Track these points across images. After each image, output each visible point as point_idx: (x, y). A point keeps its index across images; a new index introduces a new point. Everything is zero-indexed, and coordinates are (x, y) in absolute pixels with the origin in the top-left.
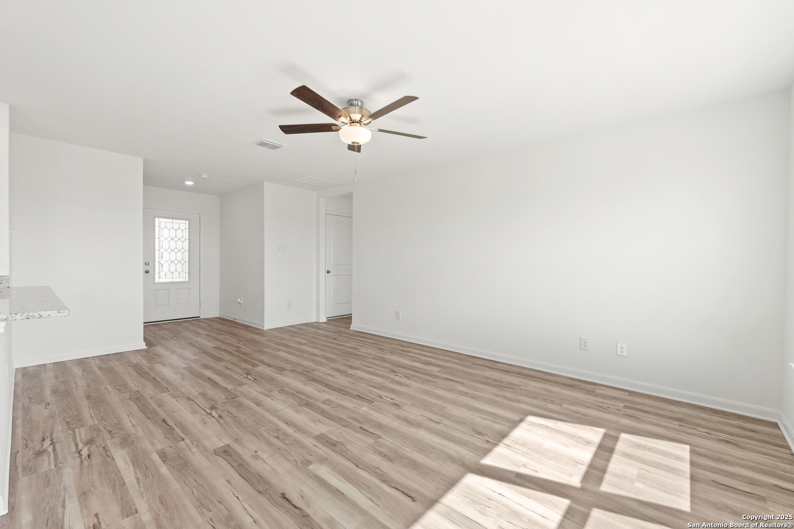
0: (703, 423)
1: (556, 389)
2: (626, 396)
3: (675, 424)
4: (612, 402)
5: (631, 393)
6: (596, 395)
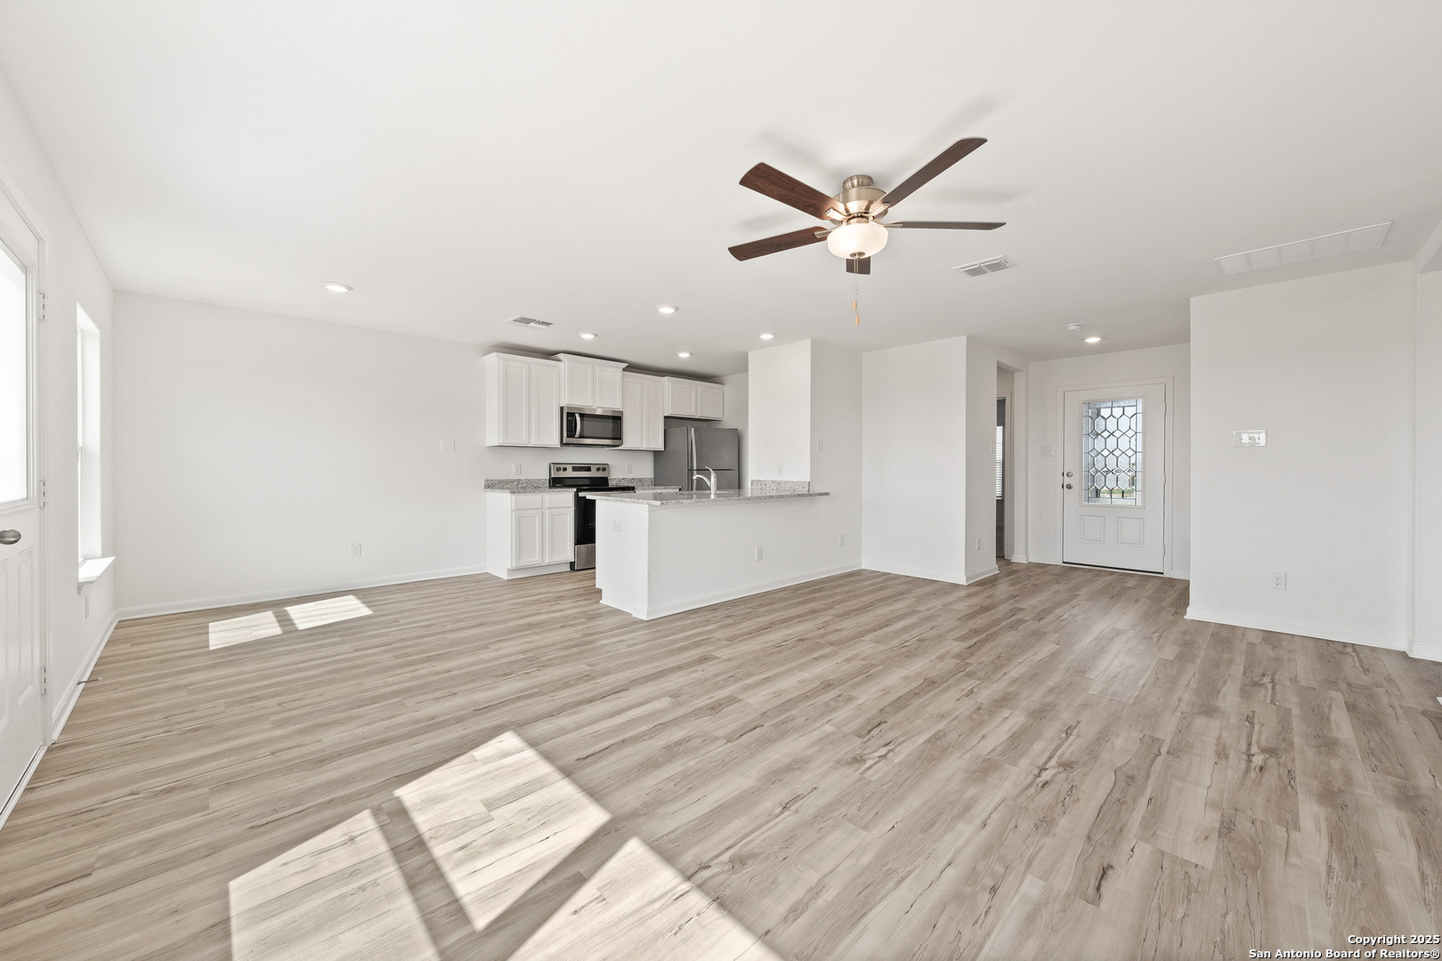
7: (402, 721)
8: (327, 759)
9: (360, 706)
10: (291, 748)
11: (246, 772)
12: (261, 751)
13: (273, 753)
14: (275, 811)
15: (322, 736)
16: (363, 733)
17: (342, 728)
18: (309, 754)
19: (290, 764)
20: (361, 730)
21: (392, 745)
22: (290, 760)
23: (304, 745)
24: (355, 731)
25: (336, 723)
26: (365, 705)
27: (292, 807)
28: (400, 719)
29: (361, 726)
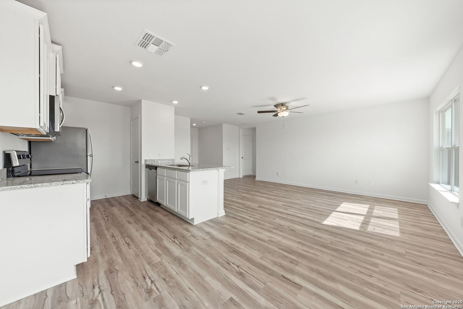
0: (401, 204)
1: (349, 197)
2: (374, 198)
3: (393, 204)
4: (370, 200)
5: (375, 198)
6: (363, 198)
7: (339, 239)
8: (368, 243)
9: (343, 251)
10: (376, 253)
11: (393, 254)
12: (386, 258)
13: (383, 255)
14: (387, 241)
15: (364, 250)
16: (352, 243)
17: (356, 248)
18: (372, 248)
19: (379, 248)
20: (351, 244)
21: (349, 236)
22: (378, 250)
23: (372, 251)
24: (354, 245)
25: (356, 251)
26: (341, 251)
27: (383, 240)
28: (338, 240)
29: (351, 245)
